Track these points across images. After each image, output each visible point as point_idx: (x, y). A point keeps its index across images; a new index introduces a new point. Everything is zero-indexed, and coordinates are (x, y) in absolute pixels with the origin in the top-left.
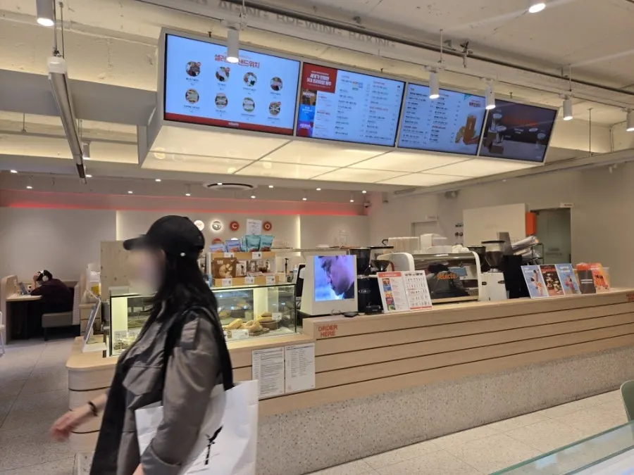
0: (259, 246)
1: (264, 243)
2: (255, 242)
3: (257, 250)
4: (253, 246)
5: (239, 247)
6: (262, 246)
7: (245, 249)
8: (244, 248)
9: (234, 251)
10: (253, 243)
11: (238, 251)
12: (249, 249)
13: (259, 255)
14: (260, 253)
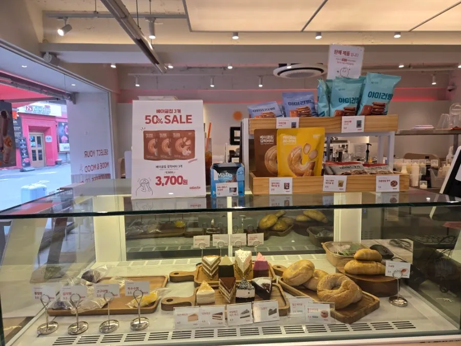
0: (359, 101)
1: (372, 95)
2: (350, 92)
3: (354, 112)
4: (342, 100)
5: (309, 106)
6: (366, 101)
7: (326, 110)
8: (322, 106)
9: (299, 114)
10: (345, 95)
11: (308, 115)
12: (333, 110)
13: (359, 124)
14: (362, 118)
